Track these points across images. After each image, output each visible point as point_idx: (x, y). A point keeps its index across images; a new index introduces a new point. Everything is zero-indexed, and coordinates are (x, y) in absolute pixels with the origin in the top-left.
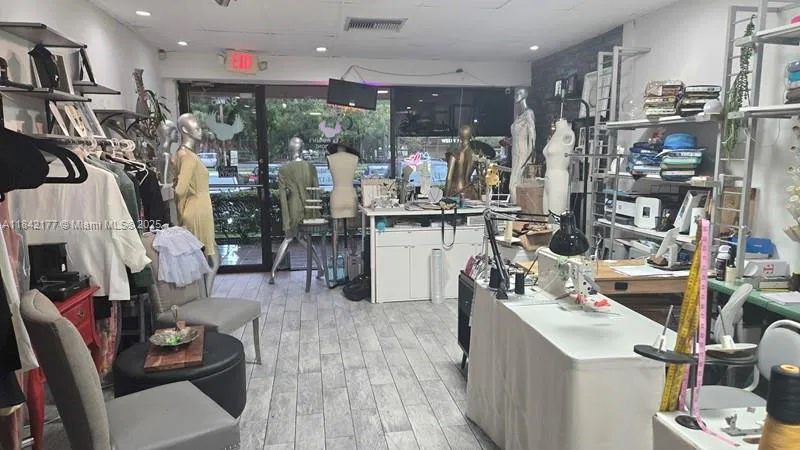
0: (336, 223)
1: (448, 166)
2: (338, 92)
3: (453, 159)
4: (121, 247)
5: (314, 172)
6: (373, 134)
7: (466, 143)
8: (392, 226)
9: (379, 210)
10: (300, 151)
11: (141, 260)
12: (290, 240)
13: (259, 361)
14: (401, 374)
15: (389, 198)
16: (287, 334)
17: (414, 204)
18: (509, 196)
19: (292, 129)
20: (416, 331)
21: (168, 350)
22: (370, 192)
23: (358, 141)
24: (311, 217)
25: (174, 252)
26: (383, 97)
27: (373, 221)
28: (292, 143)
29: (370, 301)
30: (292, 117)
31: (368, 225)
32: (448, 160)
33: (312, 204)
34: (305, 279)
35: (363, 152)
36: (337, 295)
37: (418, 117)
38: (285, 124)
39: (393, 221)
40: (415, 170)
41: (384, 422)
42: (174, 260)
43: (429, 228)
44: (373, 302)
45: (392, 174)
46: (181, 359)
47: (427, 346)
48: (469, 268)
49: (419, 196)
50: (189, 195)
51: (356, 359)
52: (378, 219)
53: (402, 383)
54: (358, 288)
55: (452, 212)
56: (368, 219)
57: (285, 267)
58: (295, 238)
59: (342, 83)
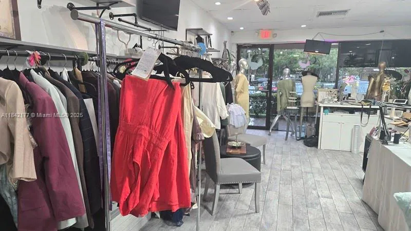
0: (302, 110)
1: (369, 84)
2: (310, 46)
3: (373, 80)
4: (219, 109)
5: (294, 85)
6: (328, 66)
7: (382, 71)
8: (332, 112)
9: (326, 104)
10: (289, 75)
11: (225, 115)
12: (280, 116)
13: (264, 163)
14: (330, 178)
15: (332, 98)
16: (276, 155)
17: (346, 102)
18: (407, 100)
19: (282, 64)
20: (340, 163)
21: (234, 148)
22: (322, 95)
23: (319, 70)
24: (291, 106)
25: (236, 114)
26: (335, 47)
27: (322, 109)
28: (285, 71)
29: (317, 148)
30: (283, 58)
31: (319, 111)
32: (369, 80)
33: (291, 99)
34: (285, 136)
35: (321, 76)
36: (301, 143)
37: (355, 56)
38: (279, 61)
39: (333, 110)
40: (349, 85)
41: (319, 193)
42: (235, 117)
43: (353, 115)
44: (319, 148)
45: (336, 87)
46: (238, 151)
47: (345, 170)
48: (371, 133)
49: (349, 98)
50: (241, 92)
51: (308, 169)
52: (325, 108)
53: (330, 182)
54: (312, 141)
55: (369, 107)
56: (320, 107)
57: (276, 129)
58: (282, 116)
59: (313, 41)
